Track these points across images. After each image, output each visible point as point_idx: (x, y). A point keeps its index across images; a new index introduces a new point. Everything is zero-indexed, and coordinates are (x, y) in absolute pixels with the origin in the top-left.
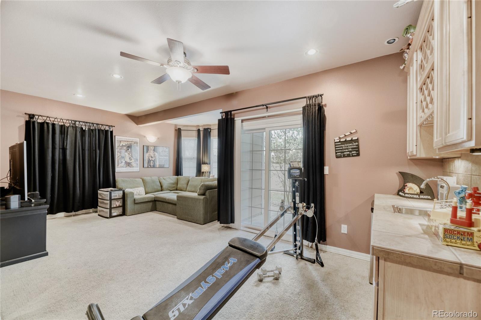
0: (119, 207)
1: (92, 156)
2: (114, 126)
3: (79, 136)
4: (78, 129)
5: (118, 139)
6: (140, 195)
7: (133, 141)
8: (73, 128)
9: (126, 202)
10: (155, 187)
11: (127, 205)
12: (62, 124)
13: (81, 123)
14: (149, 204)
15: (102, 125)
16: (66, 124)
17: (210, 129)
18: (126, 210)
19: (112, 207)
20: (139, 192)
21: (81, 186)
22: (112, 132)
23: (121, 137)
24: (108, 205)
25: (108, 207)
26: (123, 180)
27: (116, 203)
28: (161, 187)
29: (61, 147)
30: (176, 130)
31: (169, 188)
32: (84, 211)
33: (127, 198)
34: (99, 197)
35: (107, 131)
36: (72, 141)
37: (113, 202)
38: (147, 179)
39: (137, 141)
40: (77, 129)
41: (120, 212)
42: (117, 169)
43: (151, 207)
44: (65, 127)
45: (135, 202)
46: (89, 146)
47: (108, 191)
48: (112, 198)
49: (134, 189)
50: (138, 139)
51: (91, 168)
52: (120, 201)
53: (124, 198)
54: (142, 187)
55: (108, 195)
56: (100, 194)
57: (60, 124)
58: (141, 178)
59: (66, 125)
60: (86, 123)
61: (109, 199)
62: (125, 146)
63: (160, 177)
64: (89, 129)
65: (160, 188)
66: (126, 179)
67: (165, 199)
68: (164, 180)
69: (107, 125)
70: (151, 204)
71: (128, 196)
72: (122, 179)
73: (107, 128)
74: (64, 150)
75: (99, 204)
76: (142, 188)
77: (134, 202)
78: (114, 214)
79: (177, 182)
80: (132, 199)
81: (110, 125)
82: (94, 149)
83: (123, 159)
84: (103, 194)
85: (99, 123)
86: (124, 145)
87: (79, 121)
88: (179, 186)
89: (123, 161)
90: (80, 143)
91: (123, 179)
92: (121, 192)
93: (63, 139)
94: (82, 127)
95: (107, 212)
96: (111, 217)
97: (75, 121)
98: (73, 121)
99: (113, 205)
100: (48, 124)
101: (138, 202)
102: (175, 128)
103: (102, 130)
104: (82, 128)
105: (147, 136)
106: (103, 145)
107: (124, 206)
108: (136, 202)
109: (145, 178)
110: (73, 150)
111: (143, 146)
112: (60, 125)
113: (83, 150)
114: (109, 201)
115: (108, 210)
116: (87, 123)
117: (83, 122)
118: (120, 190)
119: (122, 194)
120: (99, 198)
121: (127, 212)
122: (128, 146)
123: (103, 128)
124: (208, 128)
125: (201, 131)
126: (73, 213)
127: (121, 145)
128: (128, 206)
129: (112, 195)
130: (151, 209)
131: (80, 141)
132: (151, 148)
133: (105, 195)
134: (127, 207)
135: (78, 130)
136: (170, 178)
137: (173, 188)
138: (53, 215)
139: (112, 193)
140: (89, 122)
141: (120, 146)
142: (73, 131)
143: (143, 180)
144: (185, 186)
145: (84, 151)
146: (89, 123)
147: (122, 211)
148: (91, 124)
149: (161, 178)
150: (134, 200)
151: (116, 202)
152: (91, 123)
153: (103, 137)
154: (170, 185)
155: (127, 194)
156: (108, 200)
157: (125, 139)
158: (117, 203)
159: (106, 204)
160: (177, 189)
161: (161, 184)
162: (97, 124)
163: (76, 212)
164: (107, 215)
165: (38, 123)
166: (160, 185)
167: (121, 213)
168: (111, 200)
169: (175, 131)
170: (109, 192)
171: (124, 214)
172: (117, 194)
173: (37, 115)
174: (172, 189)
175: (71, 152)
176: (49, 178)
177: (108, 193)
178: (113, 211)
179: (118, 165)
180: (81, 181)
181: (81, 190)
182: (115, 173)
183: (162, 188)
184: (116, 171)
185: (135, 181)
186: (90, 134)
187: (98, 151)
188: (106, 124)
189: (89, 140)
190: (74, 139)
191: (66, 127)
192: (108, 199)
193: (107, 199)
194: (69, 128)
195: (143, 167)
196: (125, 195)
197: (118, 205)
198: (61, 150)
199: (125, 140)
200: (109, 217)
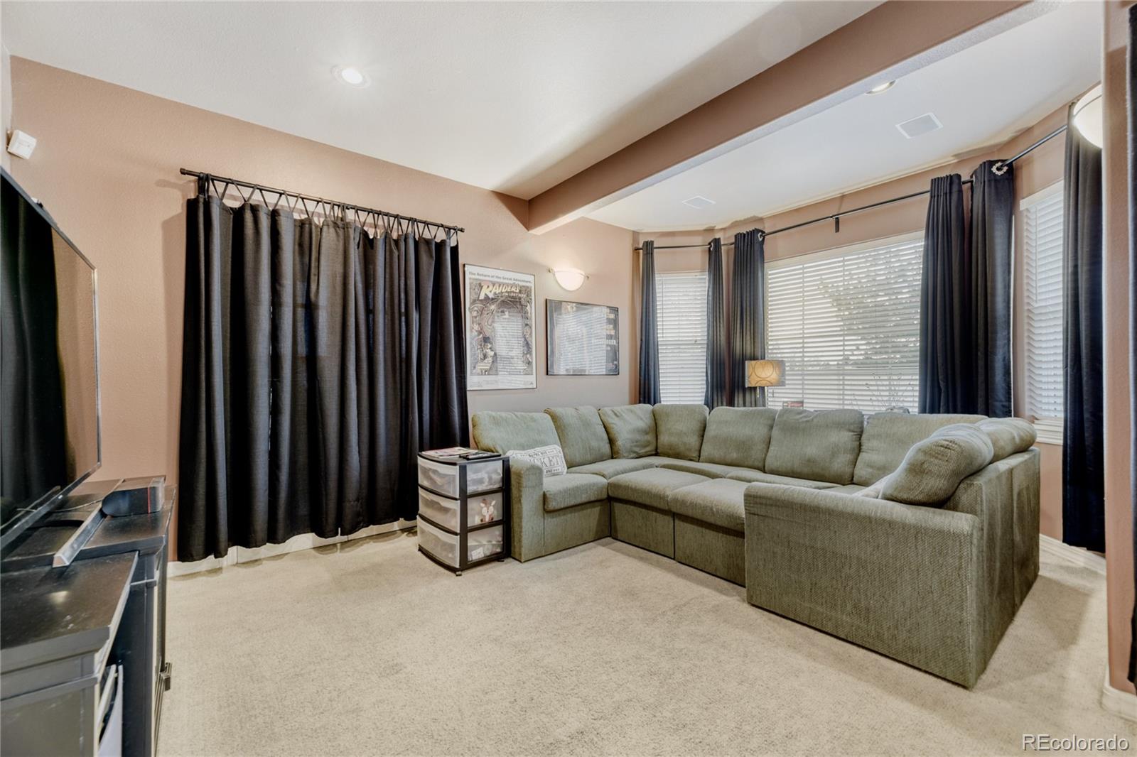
0: (492, 524)
1: (397, 331)
2: (462, 230)
3: (357, 260)
4: (351, 231)
5: (473, 277)
6: (554, 475)
7: (517, 283)
8: (336, 232)
9: (515, 506)
10: (594, 444)
11: (521, 518)
12: (304, 216)
13: (363, 215)
14: (589, 510)
15: (427, 224)
16: (316, 220)
17: (763, 232)
18: (516, 539)
19: (470, 524)
20: (550, 461)
21: (365, 439)
22: (455, 251)
23: (482, 270)
24: (455, 516)
25: (455, 524)
26: (494, 417)
27: (482, 508)
28: (611, 441)
29: (300, 300)
30: (637, 249)
31: (636, 446)
32: (374, 529)
33: (520, 491)
34: (422, 480)
35: (441, 246)
36: (334, 277)
37: (473, 505)
38: (566, 412)
39: (528, 284)
40: (348, 231)
41: (493, 545)
42: (472, 381)
43: (595, 523)
44: (313, 227)
45: (546, 507)
46: (387, 296)
47: (454, 464)
48: (471, 489)
49: (531, 451)
50: (531, 278)
51: (394, 376)
52: (493, 503)
53: (507, 487)
54: (555, 443)
55: (454, 476)
56: (426, 471)
57: (296, 216)
58: (546, 412)
59: (317, 223)
60: (376, 215)
61: (458, 497)
62: (493, 299)
63: (603, 407)
64: (387, 236)
65: (606, 449)
66: (504, 414)
67: (661, 497)
68: (616, 419)
69: (442, 226)
70: (596, 511)
71: (524, 484)
72: (490, 412)
73: (441, 235)
74: (310, 308)
75: (423, 509)
76: (556, 446)
77: (544, 504)
78: (476, 554)
79: (653, 423)
80: (537, 496)
81: (451, 225)
82: (403, 310)
83: (489, 346)
84: (435, 472)
85: (418, 218)
86: (491, 296)
87: (353, 208)
88: (665, 439)
89: (488, 351)
90: (360, 286)
91: (494, 414)
92: (498, 465)
93: (307, 269)
94: (365, 228)
95: (452, 547)
96: (467, 565)
97: (344, 207)
98: (336, 207)
99: (474, 520)
100: (255, 210)
101: (557, 507)
102: (632, 246)
103: (428, 242)
104: (365, 234)
105: (555, 270)
106: (430, 295)
107: (507, 521)
108: (552, 505)
109: (559, 411)
110: (339, 310)
111: (546, 300)
112: (295, 220)
113: (370, 311)
114: (459, 501)
115: (456, 540)
116: (379, 213)
117: (370, 211)
118: (492, 455)
119: (500, 471)
120: (422, 487)
121: (520, 547)
122: (503, 301)
123: (427, 235)
124: (759, 231)
125: (723, 248)
126: (339, 538)
127: (482, 297)
128: (524, 524)
129: (469, 478)
130: (597, 532)
131: (359, 278)
132: (569, 307)
133: (443, 476)
134: (521, 527)
135: (352, 236)
136: (632, 411)
137: (645, 447)
138: (276, 545)
139: (469, 468)
140: (386, 211)
141: (478, 300)
142: (338, 240)
143: (555, 418)
144: (693, 440)
145: (371, 316)
146: (387, 214)
147: (500, 539)
148: (392, 219)
149: (607, 410)
150: (542, 499)
151: (483, 505)
152: (392, 216)
153: (430, 264)
154: (638, 437)
155: (519, 475)
156: (456, 499)
157: (493, 277)
158: (484, 510)
159: (446, 510)
160: (656, 449)
161: (608, 433)
162: (409, 219)
163: (349, 536)
164: (450, 555)
165: (224, 208)
166: (605, 436)
167: (499, 550)
168: (464, 497)
169: (633, 255)
170: (458, 467)
171: (507, 551)
172: (485, 475)
173: (220, 179)
174: (642, 451)
175: (331, 315)
176: (261, 409)
177: (455, 471)
178: (471, 543)
179: (475, 367)
180: (365, 419)
181: (365, 452)
182: (468, 393)
183: (615, 449)
184: (469, 388)
185: (533, 420)
186: (391, 251)
187: (415, 316)
188: (439, 222)
189: (387, 276)
190: (339, 269)
191: (317, 226)
192: (454, 492)
193: (451, 495)
194: (325, 229)
195: (547, 374)
196: (513, 478)
197: (487, 519)
198: (301, 312)
199: (495, 280)
200: (457, 566)
